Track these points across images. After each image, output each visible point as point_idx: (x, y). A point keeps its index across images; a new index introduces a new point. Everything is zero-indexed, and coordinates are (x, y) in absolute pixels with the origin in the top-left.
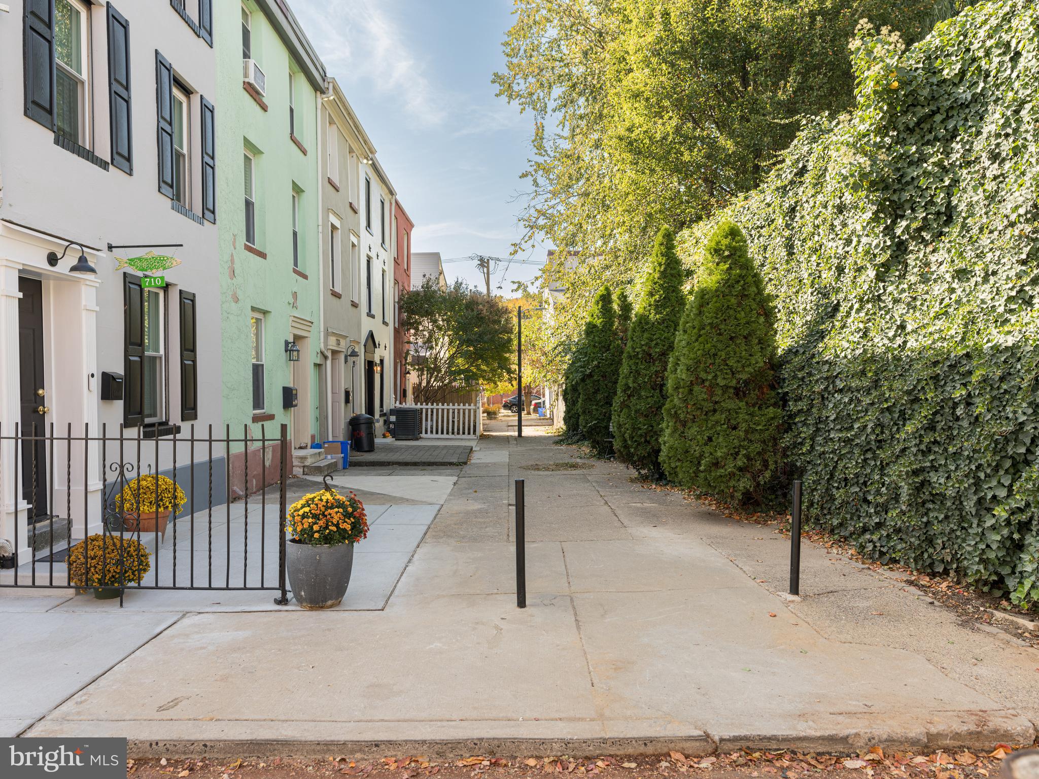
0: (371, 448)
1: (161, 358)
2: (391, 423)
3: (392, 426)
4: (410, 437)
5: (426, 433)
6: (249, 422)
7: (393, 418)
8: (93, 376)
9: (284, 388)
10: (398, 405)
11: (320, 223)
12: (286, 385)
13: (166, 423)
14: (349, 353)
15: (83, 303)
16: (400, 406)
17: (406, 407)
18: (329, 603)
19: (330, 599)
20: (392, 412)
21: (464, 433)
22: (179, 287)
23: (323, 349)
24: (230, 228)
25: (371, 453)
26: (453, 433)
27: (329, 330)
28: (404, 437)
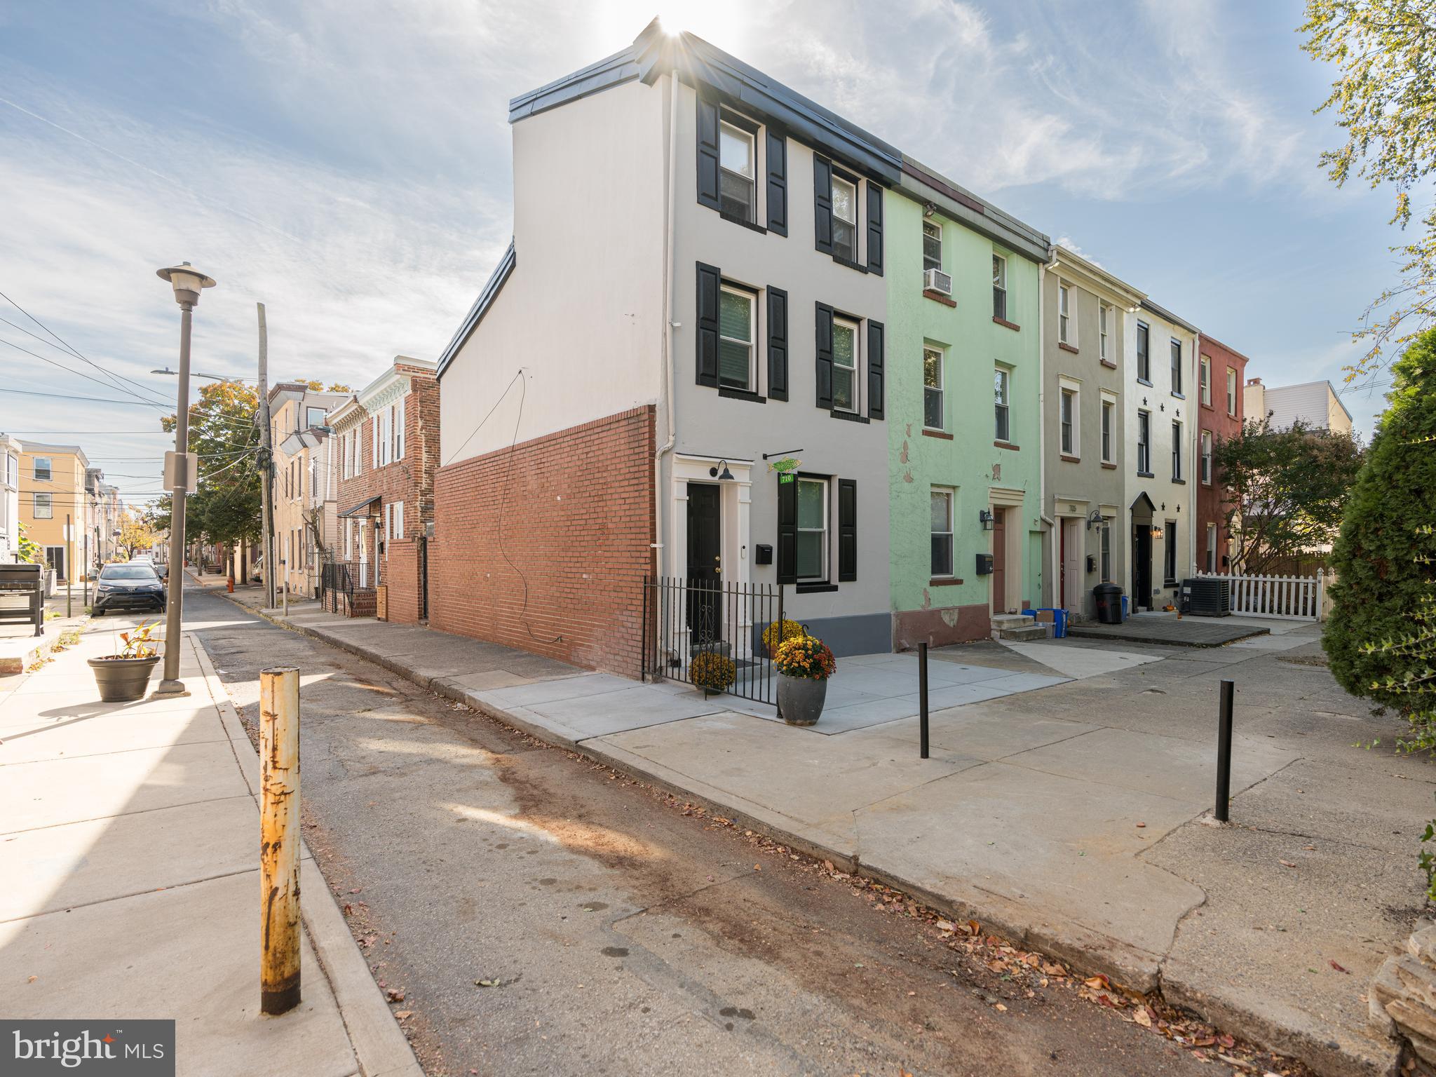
0: (1117, 621)
1: (824, 532)
2: (1185, 595)
3: (1186, 599)
4: (1209, 613)
5: (1240, 609)
6: (927, 585)
7: (1187, 590)
8: (744, 547)
9: (978, 556)
10: (1200, 574)
11: (1042, 391)
12: (982, 552)
13: (828, 582)
14: (1092, 519)
15: (739, 498)
16: (1204, 576)
17: (1211, 577)
18: (799, 722)
19: (799, 718)
20: (1187, 583)
21: (1296, 613)
22: (838, 477)
23: (1044, 517)
24: (903, 420)
25: (1117, 626)
26: (1279, 612)
27: (1056, 497)
28: (1201, 612)
